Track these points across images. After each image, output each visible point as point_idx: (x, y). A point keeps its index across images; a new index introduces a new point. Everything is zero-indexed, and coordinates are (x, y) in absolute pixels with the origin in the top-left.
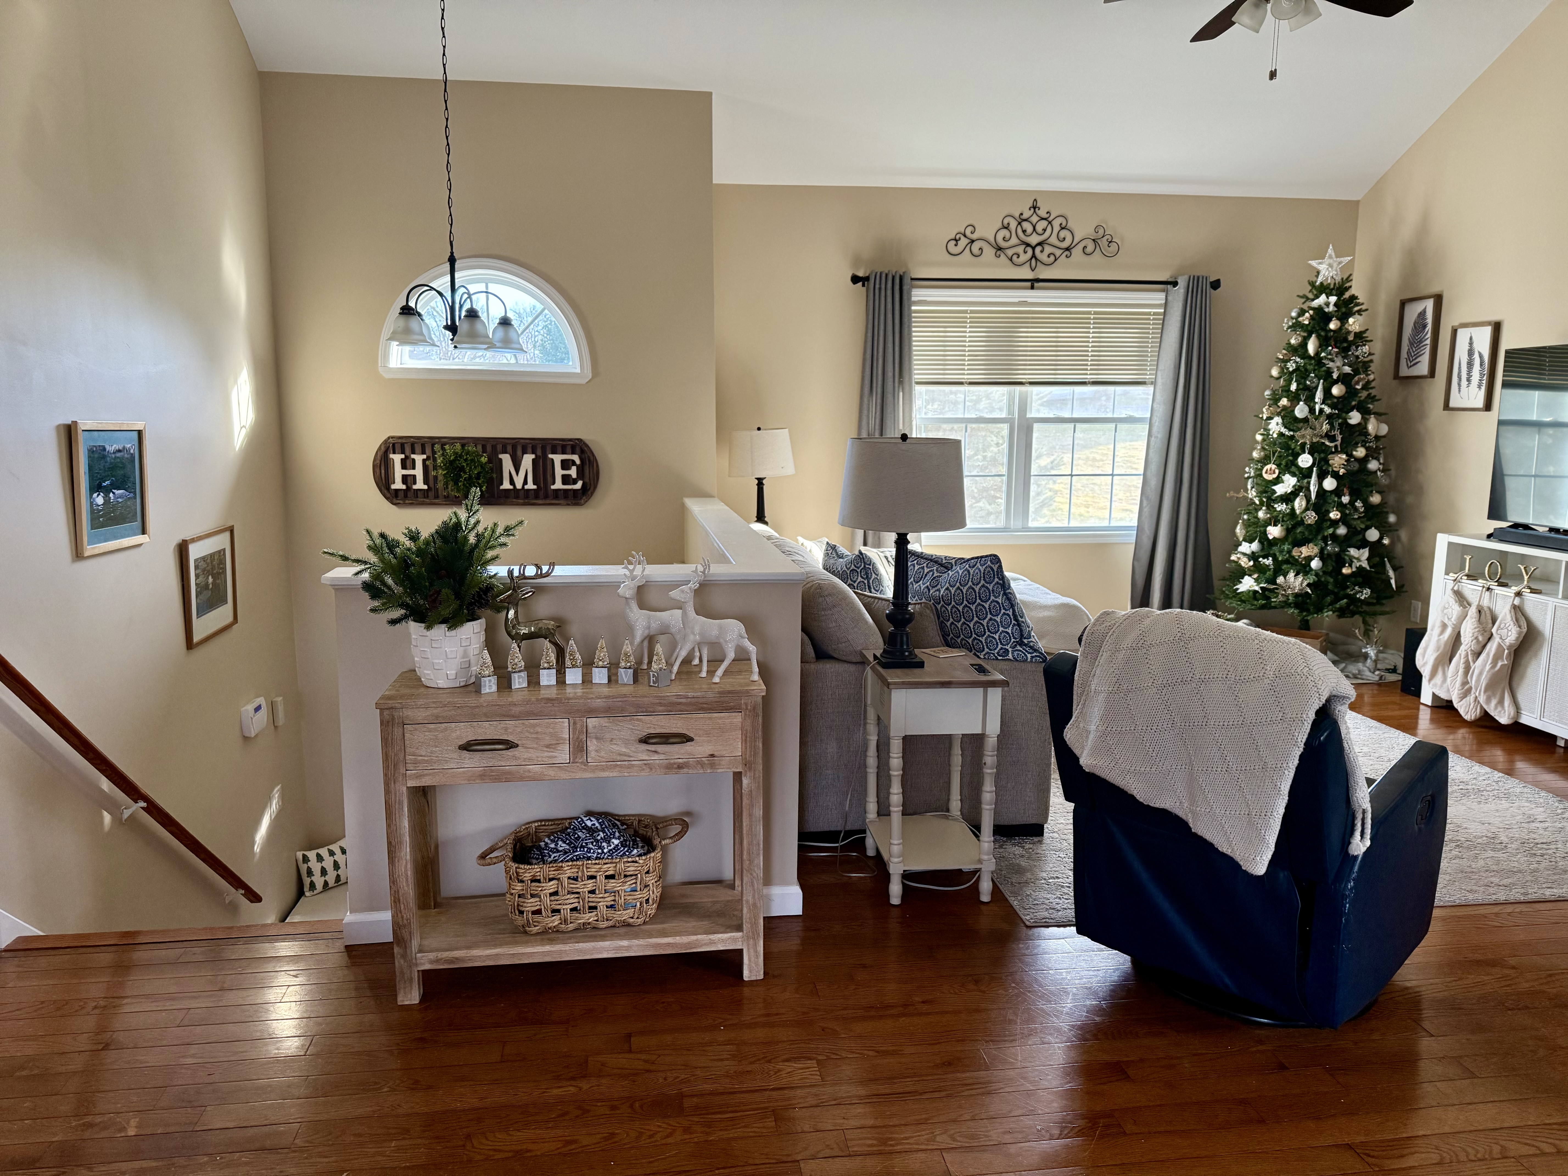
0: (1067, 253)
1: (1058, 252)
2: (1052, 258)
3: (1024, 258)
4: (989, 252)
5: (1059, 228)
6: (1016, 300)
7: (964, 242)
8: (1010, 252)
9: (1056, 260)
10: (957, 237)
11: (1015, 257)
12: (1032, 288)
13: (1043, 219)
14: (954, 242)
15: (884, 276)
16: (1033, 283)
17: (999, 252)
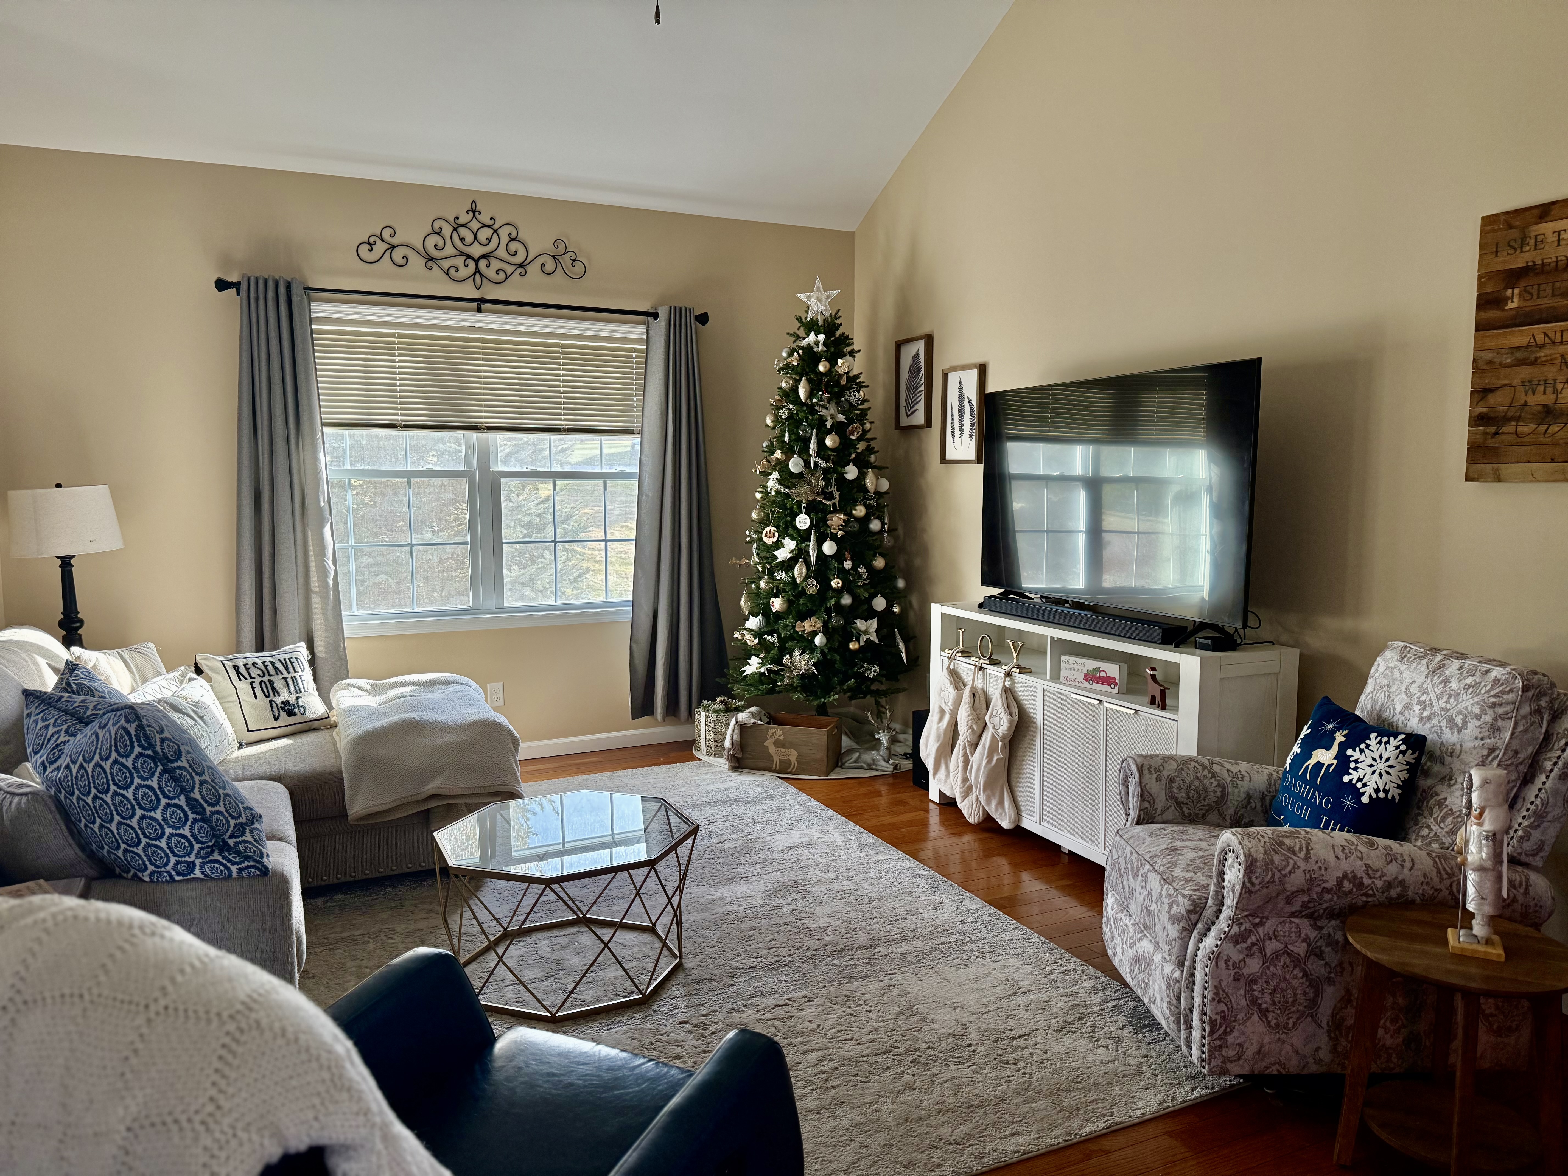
0: (520, 270)
1: (509, 269)
2: (502, 276)
3: (464, 272)
4: (418, 262)
5: (508, 239)
6: (462, 324)
7: (380, 247)
8: (446, 264)
9: (507, 278)
10: (372, 240)
11: (452, 271)
12: (479, 310)
13: (485, 226)
14: (367, 247)
15: (261, 283)
16: (480, 304)
17: (430, 263)
